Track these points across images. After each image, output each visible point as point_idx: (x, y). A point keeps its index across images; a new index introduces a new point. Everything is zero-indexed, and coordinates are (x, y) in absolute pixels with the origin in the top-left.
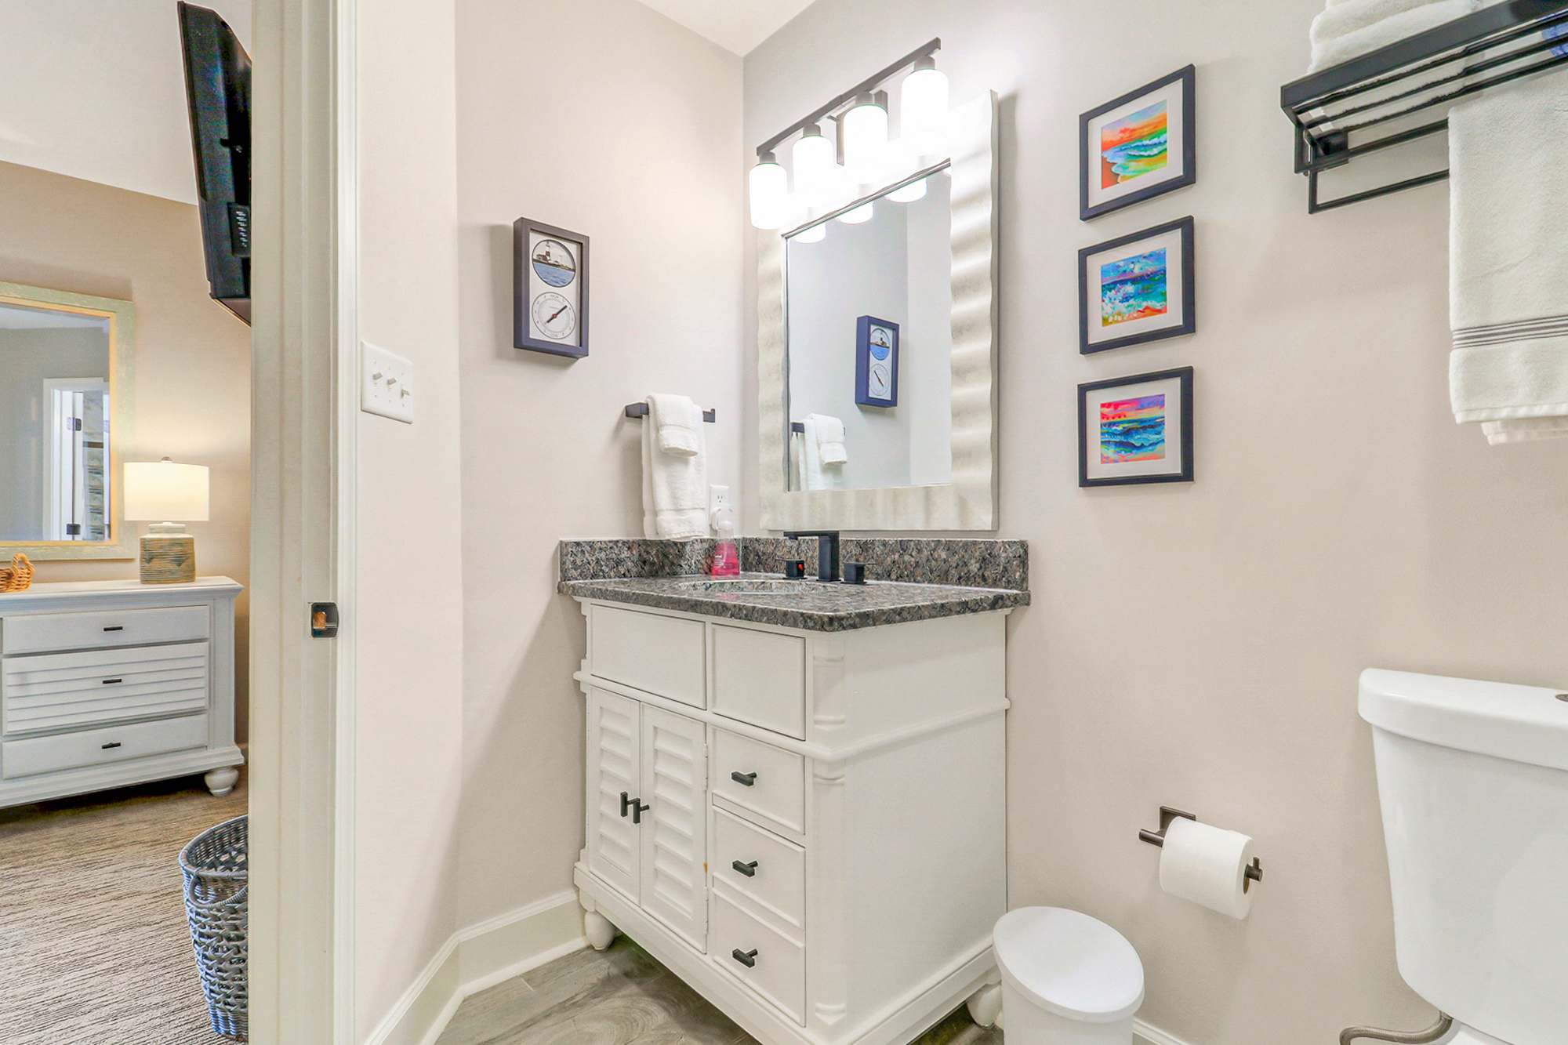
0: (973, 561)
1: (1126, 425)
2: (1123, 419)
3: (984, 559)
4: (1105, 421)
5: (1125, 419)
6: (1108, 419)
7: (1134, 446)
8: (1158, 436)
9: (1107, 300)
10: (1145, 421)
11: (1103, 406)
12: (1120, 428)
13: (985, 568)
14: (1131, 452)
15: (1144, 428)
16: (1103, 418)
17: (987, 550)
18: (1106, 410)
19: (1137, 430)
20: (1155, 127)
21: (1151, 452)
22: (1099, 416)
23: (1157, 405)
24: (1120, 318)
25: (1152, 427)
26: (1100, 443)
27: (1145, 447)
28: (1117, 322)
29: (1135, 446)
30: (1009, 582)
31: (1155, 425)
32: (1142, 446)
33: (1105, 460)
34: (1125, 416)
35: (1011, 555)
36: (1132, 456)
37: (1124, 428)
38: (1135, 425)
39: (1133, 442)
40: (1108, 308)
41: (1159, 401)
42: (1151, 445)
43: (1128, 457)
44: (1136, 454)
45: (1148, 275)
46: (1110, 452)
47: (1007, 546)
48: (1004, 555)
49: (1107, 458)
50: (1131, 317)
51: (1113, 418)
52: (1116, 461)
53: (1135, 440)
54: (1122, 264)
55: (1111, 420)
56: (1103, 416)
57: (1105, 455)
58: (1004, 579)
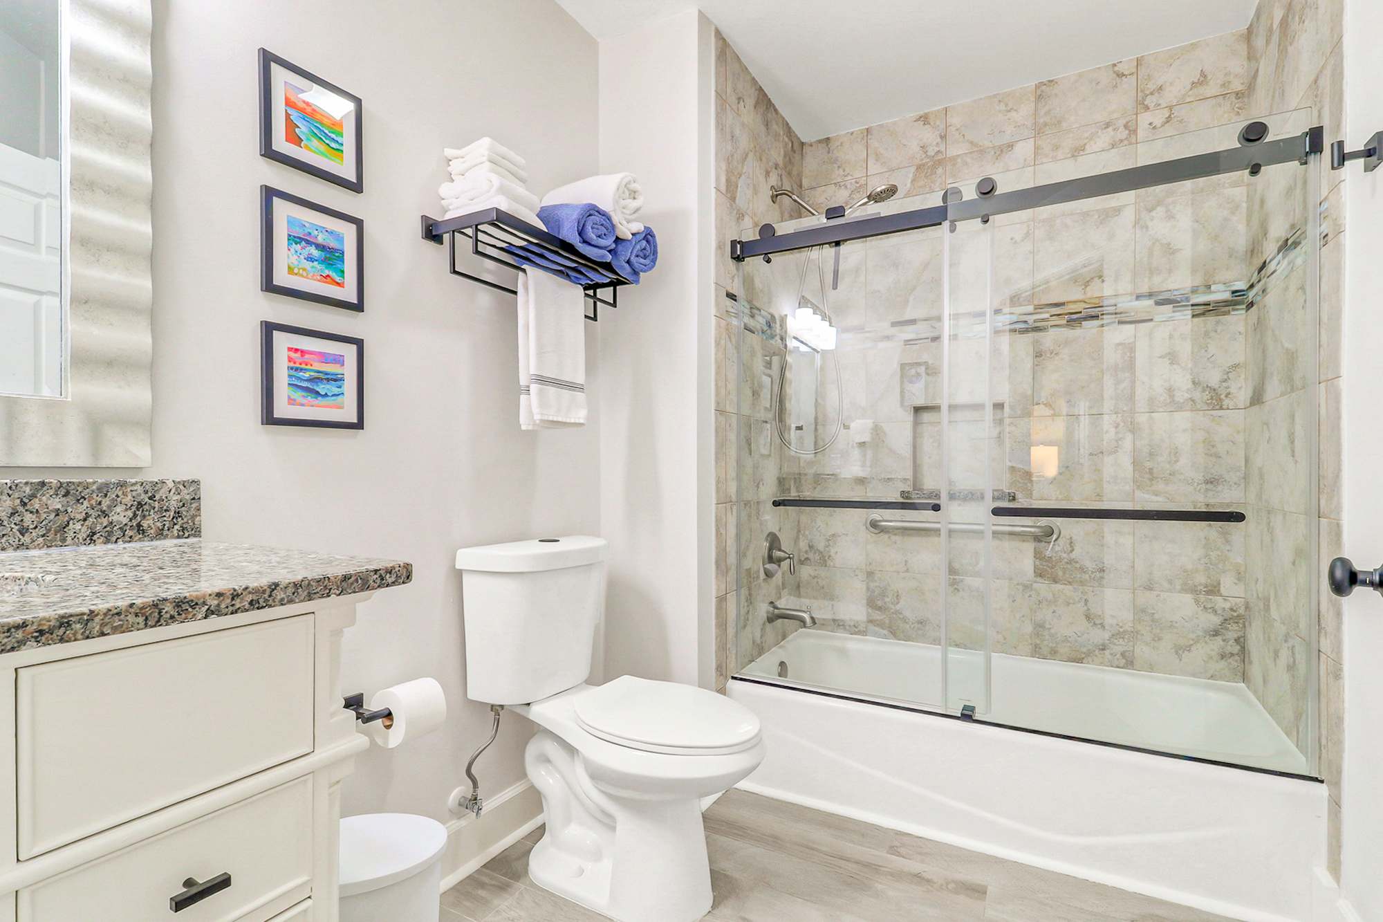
0: (119, 509)
1: (312, 374)
2: (309, 367)
3: (140, 505)
4: (292, 365)
5: (311, 368)
6: (295, 363)
7: (317, 393)
8: (339, 390)
9: (292, 250)
10: (329, 374)
11: (290, 349)
12: (307, 375)
13: (144, 517)
14: (316, 398)
15: (328, 380)
16: (290, 361)
17: (146, 492)
18: (293, 355)
19: (320, 379)
20: (333, 124)
21: (333, 402)
22: (286, 359)
23: (338, 363)
24: (305, 274)
25: (335, 380)
26: (287, 385)
27: (328, 396)
28: (302, 276)
29: (320, 394)
30: (183, 529)
31: (337, 379)
32: (326, 395)
33: (291, 401)
34: (311, 365)
35: (188, 497)
36: (316, 402)
37: (310, 375)
38: (321, 375)
39: (317, 389)
40: (294, 259)
41: (339, 360)
42: (333, 395)
43: (314, 403)
44: (321, 401)
45: (329, 248)
46: (298, 395)
47: (181, 487)
48: (176, 497)
49: (294, 400)
50: (315, 278)
51: (300, 364)
52: (302, 405)
53: (321, 388)
54: (307, 225)
55: (298, 365)
56: (290, 359)
57: (292, 397)
58: (176, 527)
